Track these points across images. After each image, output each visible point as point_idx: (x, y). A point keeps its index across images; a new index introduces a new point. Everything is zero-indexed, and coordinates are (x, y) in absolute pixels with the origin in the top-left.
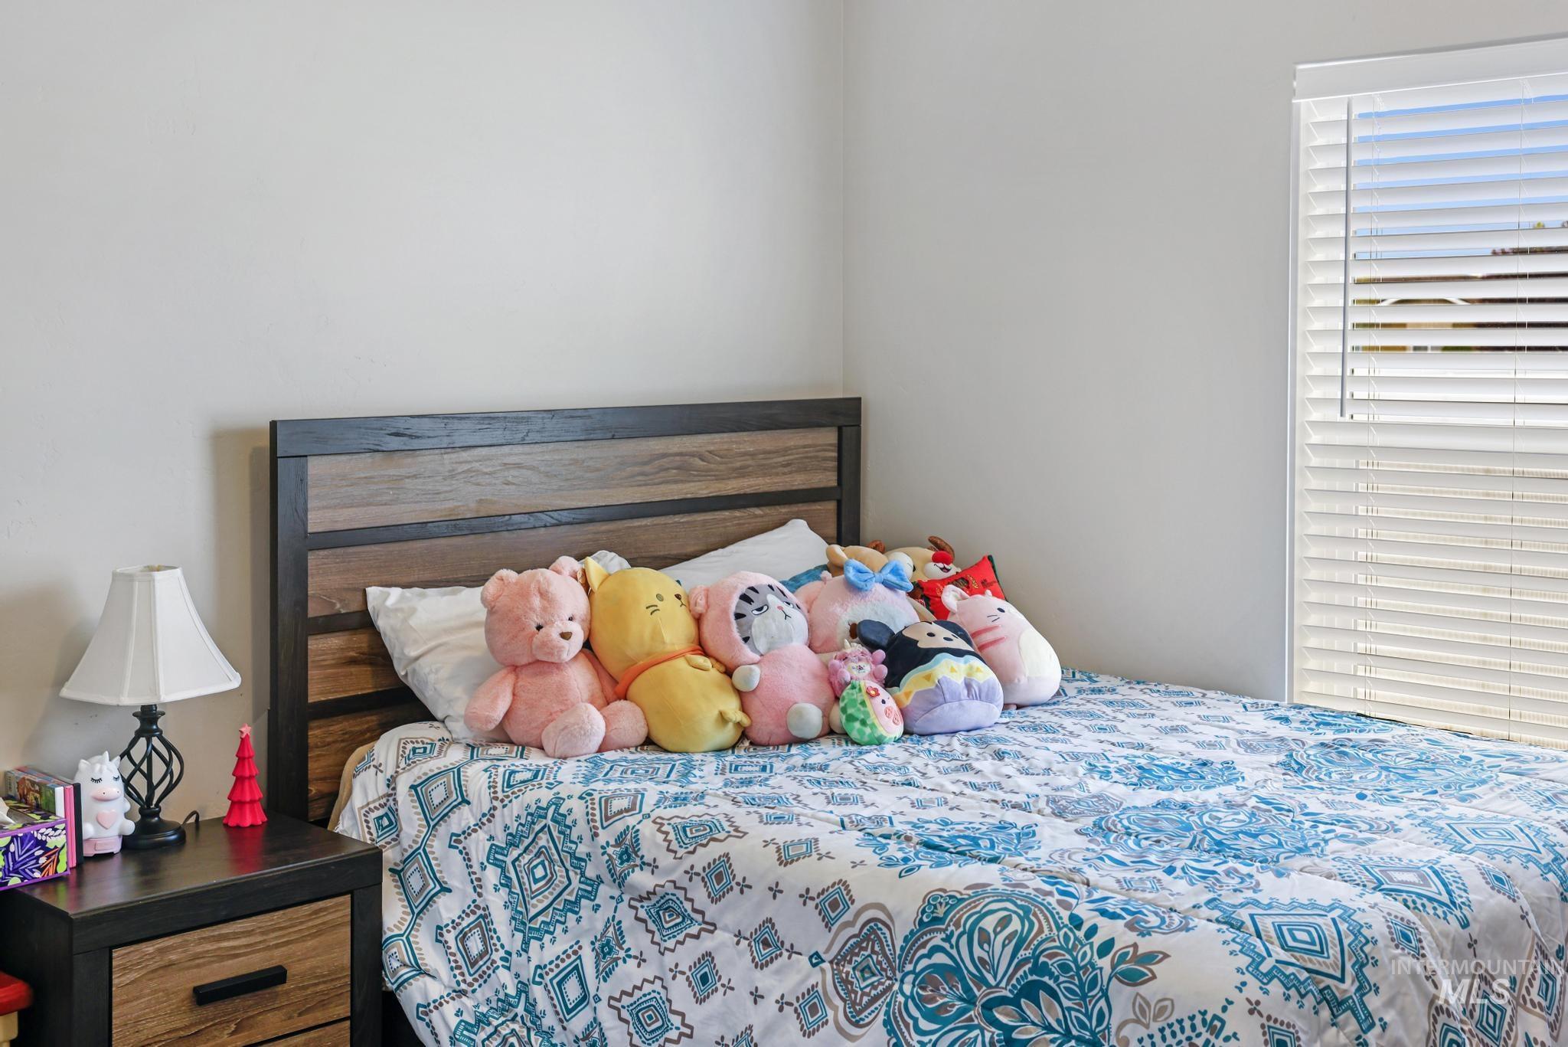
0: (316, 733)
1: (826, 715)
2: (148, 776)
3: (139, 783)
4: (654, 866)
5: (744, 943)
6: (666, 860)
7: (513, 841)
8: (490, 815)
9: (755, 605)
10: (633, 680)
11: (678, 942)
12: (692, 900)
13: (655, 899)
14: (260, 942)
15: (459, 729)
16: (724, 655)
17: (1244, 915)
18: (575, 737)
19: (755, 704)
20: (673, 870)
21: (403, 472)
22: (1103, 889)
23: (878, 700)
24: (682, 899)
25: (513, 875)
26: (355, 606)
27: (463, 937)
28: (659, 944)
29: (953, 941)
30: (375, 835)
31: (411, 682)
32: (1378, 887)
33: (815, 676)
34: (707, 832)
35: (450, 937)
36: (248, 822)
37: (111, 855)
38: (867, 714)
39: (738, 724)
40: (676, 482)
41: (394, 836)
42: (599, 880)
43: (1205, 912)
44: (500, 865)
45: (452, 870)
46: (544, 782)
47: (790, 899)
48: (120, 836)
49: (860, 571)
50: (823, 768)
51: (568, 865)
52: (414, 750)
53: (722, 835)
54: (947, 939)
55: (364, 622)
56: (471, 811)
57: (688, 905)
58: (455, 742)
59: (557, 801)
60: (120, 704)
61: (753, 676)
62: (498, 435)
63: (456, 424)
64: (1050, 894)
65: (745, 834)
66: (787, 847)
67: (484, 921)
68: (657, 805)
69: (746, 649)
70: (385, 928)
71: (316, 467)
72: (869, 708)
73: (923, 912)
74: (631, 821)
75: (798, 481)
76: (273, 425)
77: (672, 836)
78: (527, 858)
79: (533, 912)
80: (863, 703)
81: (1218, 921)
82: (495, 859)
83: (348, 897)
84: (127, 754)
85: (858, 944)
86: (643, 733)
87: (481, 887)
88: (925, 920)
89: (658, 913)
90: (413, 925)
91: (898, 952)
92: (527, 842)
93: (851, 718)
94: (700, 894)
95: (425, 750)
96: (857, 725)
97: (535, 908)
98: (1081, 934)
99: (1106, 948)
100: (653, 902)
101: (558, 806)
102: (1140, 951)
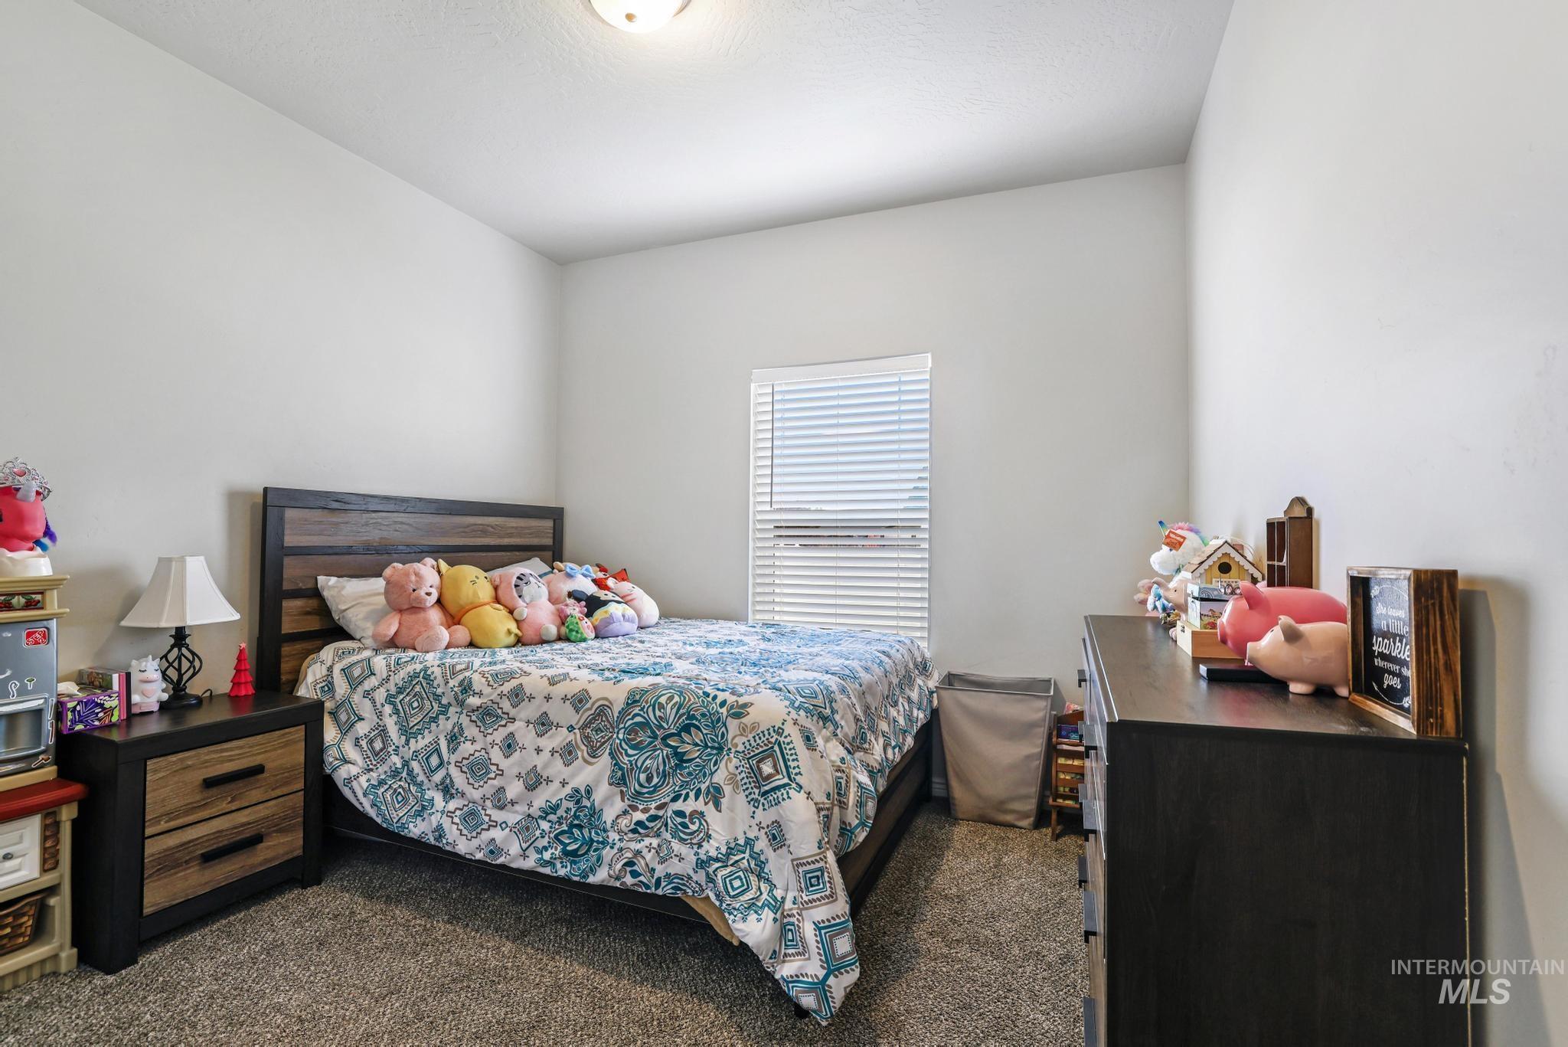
0: (286, 649)
1: (558, 631)
2: (179, 670)
3: (172, 673)
4: (480, 694)
5: (531, 726)
6: (487, 690)
7: (400, 691)
8: (388, 679)
9: (524, 582)
10: (464, 615)
11: (494, 730)
12: (502, 708)
13: (481, 710)
14: (248, 752)
15: (369, 642)
16: (510, 605)
17: (780, 685)
18: (433, 641)
19: (525, 626)
20: (491, 695)
21: (340, 520)
22: (714, 681)
23: (584, 621)
24: (496, 708)
25: (400, 708)
26: (310, 585)
27: (371, 742)
28: (483, 732)
29: (645, 710)
30: (320, 696)
31: (342, 623)
32: (827, 673)
33: (553, 614)
34: (511, 675)
35: (364, 743)
36: (243, 693)
37: (152, 712)
38: (579, 628)
39: (516, 635)
40: (480, 537)
41: (331, 695)
42: (450, 704)
43: (762, 686)
44: (394, 704)
45: (366, 708)
46: (417, 661)
47: (556, 702)
48: (158, 702)
49: (572, 569)
50: (562, 649)
51: (431, 699)
52: (343, 652)
53: (518, 676)
54: (642, 709)
55: (316, 593)
56: (376, 678)
57: (499, 711)
58: (366, 648)
59: (426, 669)
60: (160, 627)
61: (523, 611)
62: (391, 507)
63: (370, 499)
64: (691, 684)
65: (530, 674)
66: (553, 677)
67: (383, 732)
68: (481, 666)
69: (520, 600)
70: (325, 741)
71: (290, 514)
72: (580, 625)
73: (628, 698)
74: (467, 674)
75: (535, 541)
76: (266, 489)
77: (490, 679)
78: (408, 698)
79: (411, 724)
80: (577, 623)
81: (770, 689)
82: (390, 701)
83: (304, 726)
84: (165, 657)
85: (594, 718)
86: (468, 640)
87: (381, 716)
88: (629, 702)
89: (483, 717)
90: (342, 739)
91: (615, 719)
92: (408, 690)
93: (571, 630)
94: (506, 705)
95: (351, 652)
96: (574, 633)
97: (413, 721)
98: (710, 699)
99: (723, 704)
100: (480, 712)
101: (426, 671)
102: (740, 703)
